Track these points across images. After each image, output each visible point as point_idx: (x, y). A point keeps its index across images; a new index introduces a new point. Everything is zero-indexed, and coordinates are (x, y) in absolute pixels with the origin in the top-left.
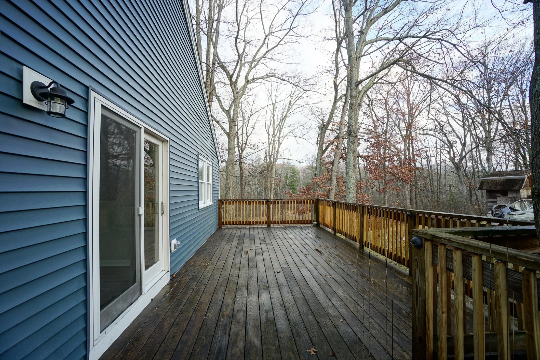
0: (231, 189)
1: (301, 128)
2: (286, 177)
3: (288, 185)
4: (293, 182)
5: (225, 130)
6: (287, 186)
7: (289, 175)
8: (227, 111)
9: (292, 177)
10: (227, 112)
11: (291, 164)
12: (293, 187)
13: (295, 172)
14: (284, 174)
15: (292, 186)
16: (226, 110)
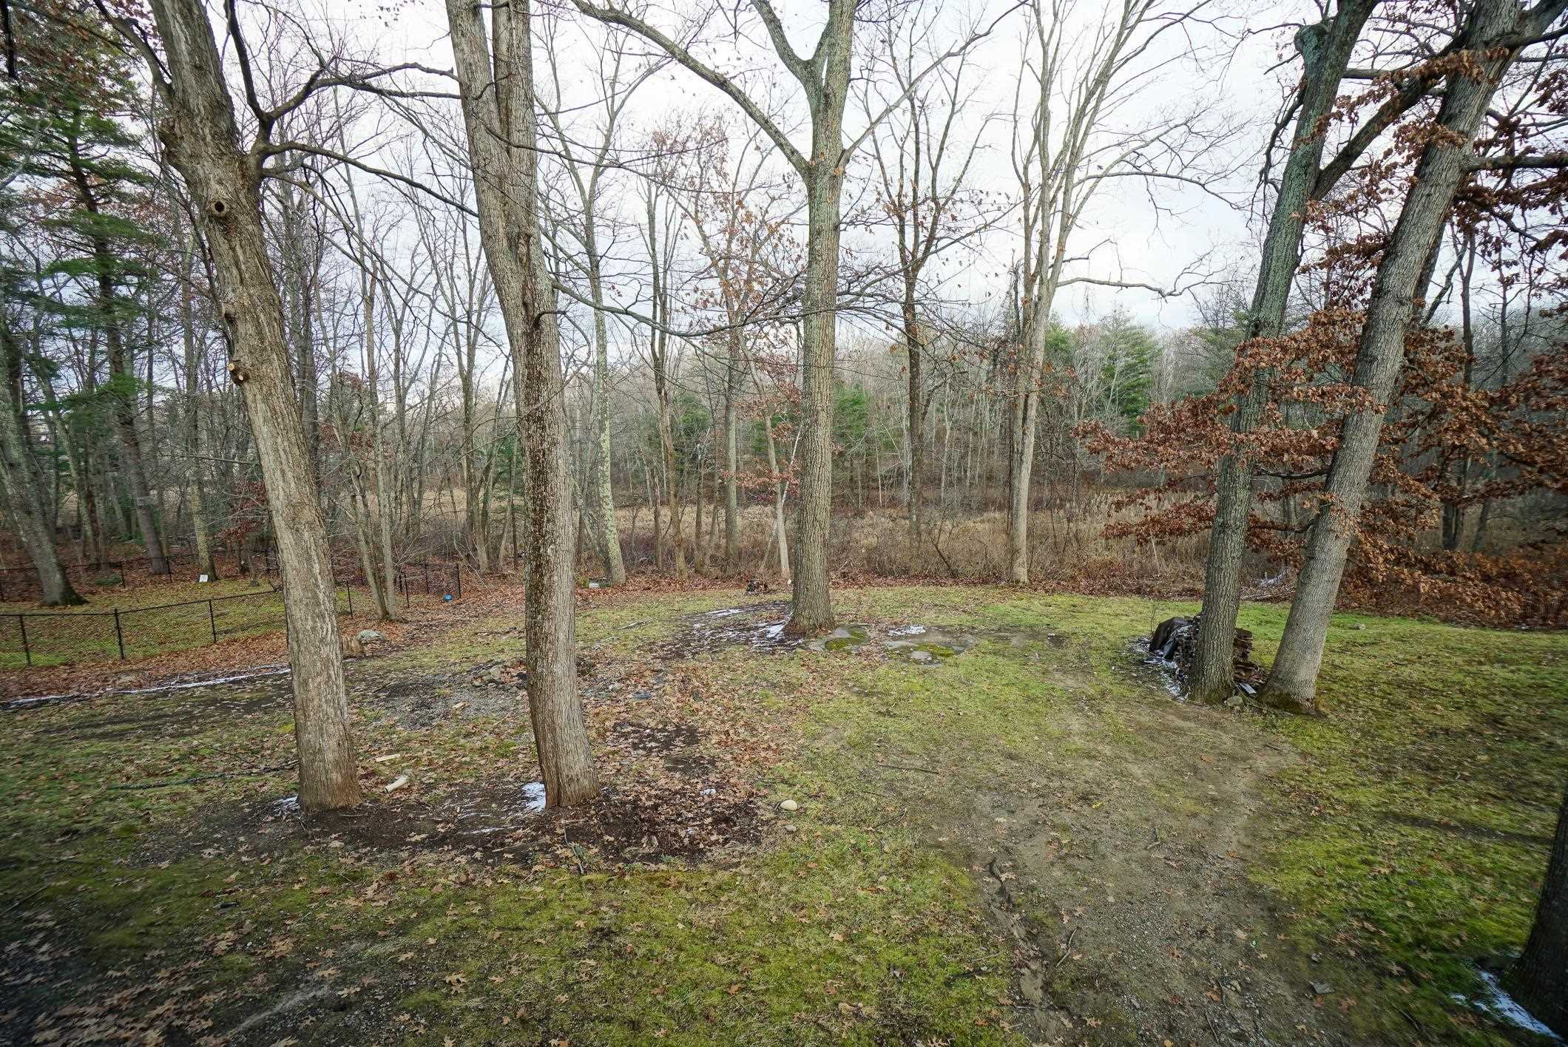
0: (822, 417)
1: (1176, 136)
2: (1109, 372)
3: (1113, 401)
4: (1134, 387)
5: (794, 152)
6: (1108, 404)
7: (1120, 365)
8: (807, 64)
9: (1130, 367)
10: (806, 71)
11: (1128, 325)
12: (1131, 406)
13: (1142, 353)
14: (1102, 359)
15: (1128, 403)
16: (799, 62)
